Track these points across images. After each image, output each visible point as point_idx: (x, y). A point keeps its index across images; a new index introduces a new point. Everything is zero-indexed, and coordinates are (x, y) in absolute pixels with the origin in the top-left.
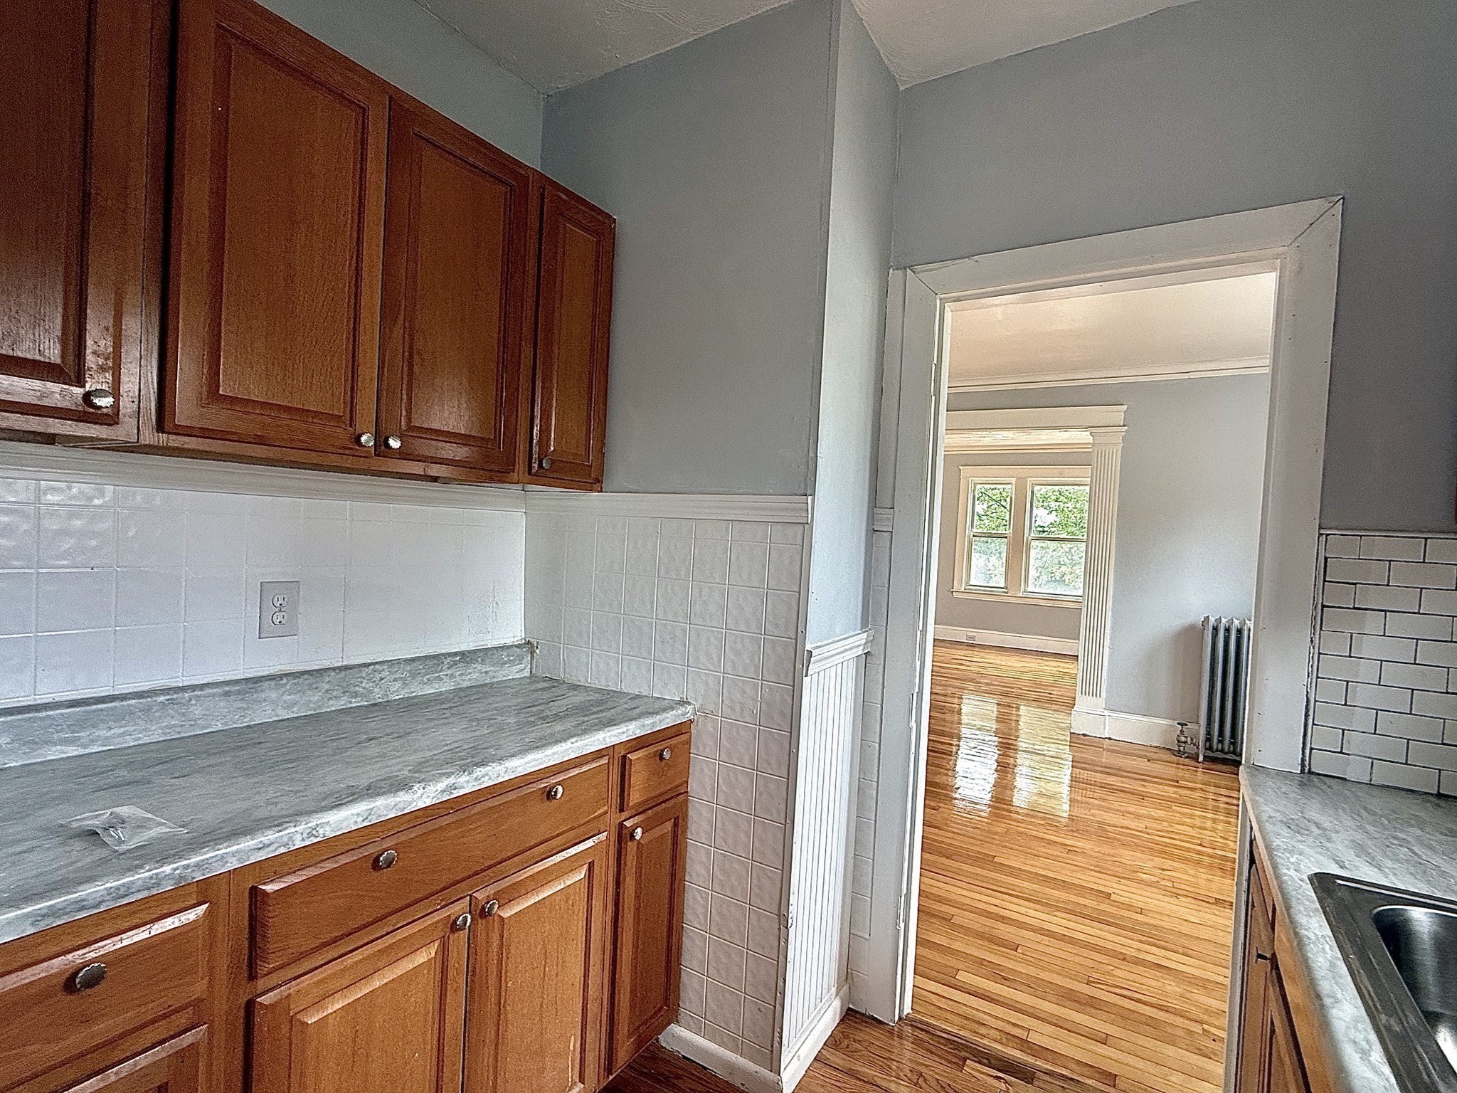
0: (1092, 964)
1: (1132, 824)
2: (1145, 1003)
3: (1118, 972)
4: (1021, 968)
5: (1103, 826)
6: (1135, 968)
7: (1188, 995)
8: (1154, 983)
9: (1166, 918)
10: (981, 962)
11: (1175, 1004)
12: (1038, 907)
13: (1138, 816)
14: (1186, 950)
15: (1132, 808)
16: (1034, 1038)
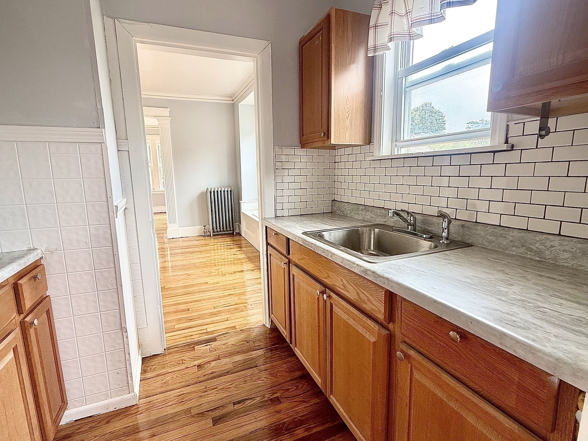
0: (212, 303)
1: (202, 260)
2: (232, 305)
3: (221, 301)
4: (193, 314)
5: (194, 264)
6: (224, 298)
7: (240, 298)
8: (231, 299)
9: (225, 282)
10: (180, 319)
11: (238, 302)
12: (188, 295)
13: (203, 258)
14: (234, 288)
15: (200, 256)
16: (209, 330)
